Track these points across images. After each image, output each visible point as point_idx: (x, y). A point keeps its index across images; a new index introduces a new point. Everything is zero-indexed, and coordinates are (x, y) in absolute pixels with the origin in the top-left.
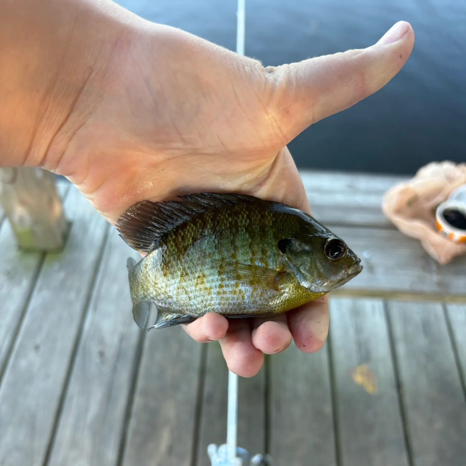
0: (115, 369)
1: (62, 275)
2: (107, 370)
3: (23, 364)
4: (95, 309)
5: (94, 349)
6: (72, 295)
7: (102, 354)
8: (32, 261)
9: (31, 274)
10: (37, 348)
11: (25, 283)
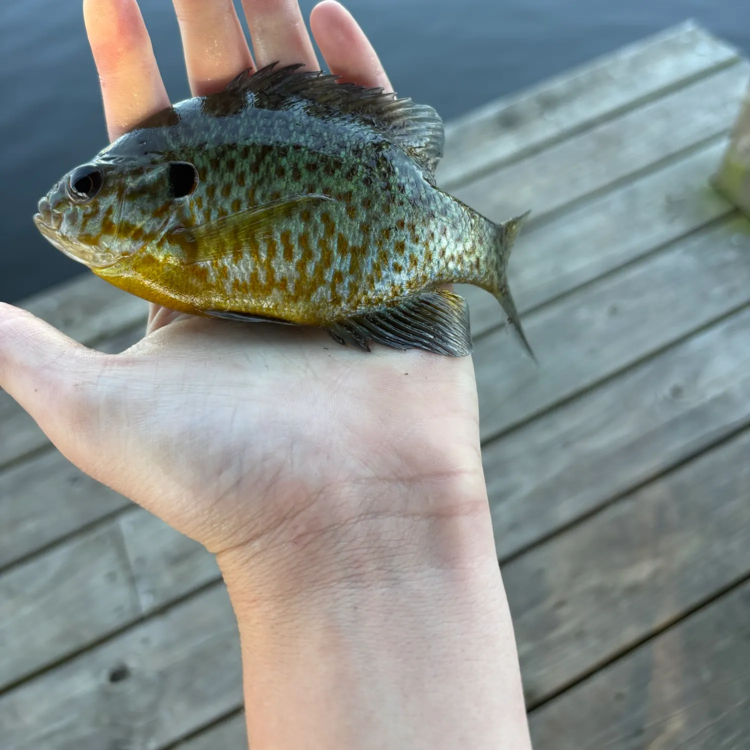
0: (673, 425)
1: (731, 255)
2: (665, 417)
3: (583, 314)
4: (730, 332)
5: (676, 378)
6: (718, 291)
7: (677, 392)
8: (714, 209)
9: (697, 222)
10: (614, 311)
11: (678, 228)
